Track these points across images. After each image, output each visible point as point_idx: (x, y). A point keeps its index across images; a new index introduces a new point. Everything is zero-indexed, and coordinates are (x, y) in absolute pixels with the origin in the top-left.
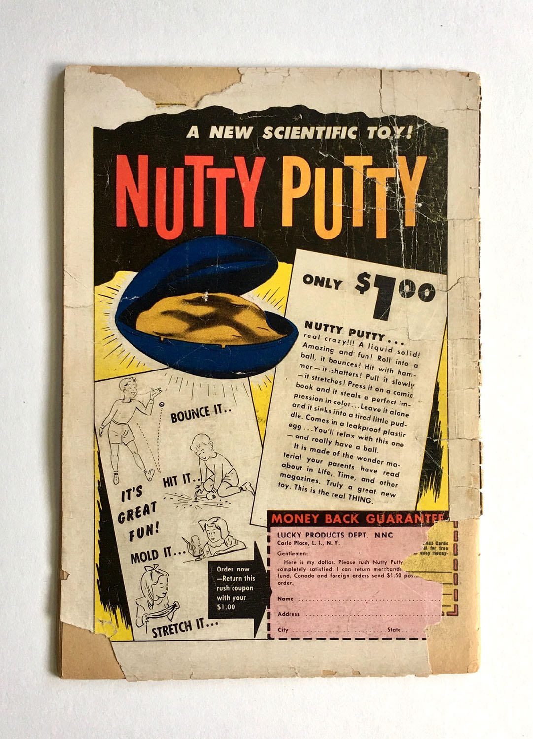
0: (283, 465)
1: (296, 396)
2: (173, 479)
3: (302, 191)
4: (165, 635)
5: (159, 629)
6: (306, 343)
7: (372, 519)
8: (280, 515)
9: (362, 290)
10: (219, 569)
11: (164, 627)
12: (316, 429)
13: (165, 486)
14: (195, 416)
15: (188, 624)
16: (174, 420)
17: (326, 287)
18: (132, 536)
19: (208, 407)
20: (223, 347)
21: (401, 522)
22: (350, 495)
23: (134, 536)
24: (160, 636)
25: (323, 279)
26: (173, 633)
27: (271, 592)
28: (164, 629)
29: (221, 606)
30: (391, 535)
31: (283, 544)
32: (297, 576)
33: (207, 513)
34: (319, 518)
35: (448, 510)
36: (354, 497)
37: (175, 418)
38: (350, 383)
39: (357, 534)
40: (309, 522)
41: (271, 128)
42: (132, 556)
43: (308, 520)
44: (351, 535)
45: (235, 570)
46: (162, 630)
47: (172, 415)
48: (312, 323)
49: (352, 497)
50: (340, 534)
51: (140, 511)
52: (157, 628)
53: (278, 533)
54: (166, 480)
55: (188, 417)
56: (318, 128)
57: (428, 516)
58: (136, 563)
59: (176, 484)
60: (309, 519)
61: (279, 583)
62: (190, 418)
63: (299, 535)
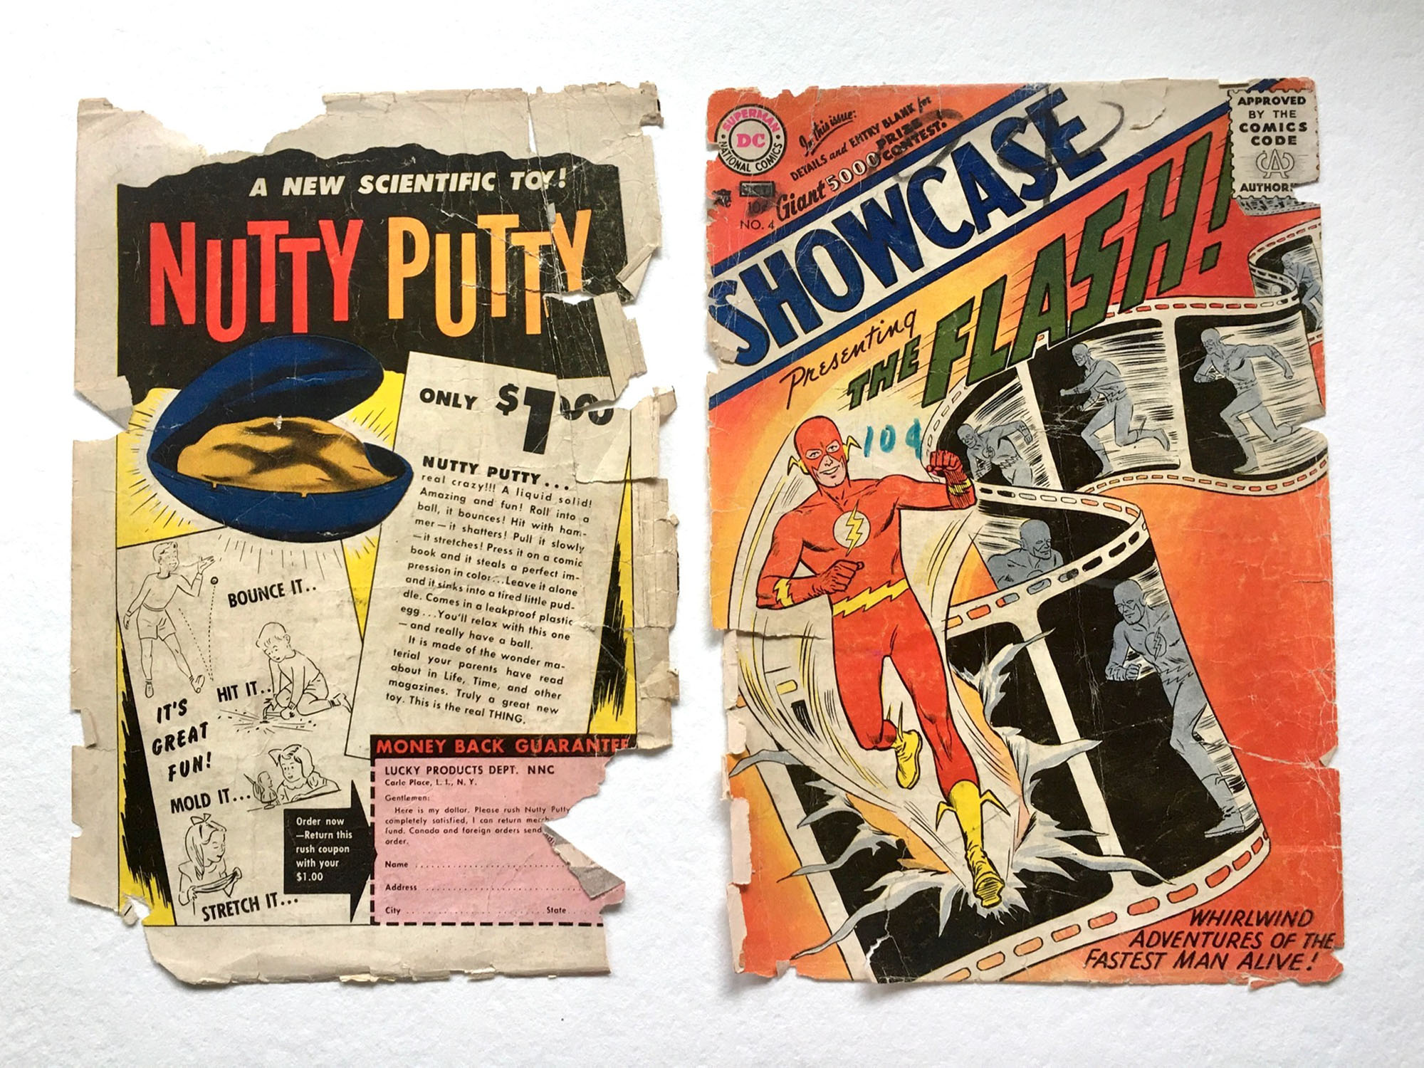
0: (393, 668)
1: (410, 566)
2: (232, 690)
3: (417, 268)
4: (220, 917)
5: (212, 907)
6: (424, 489)
7: (523, 746)
8: (388, 742)
9: (506, 410)
10: (300, 821)
11: (219, 905)
12: (441, 614)
13: (220, 700)
14: (263, 597)
15: (254, 901)
16: (233, 603)
17: (453, 406)
18: (172, 773)
19: (281, 584)
20: (304, 495)
21: (567, 751)
22: (492, 711)
23: (175, 773)
24: (214, 918)
25: (449, 394)
26: (233, 914)
27: (376, 855)
28: (219, 908)
29: (302, 876)
30: (551, 770)
31: (393, 783)
32: (413, 831)
33: (281, 739)
34: (447, 746)
35: (635, 733)
36: (496, 715)
37: (234, 600)
38: (490, 546)
39: (502, 768)
40: (432, 751)
41: (371, 178)
42: (173, 802)
43: (431, 749)
44: (493, 769)
45: (323, 822)
46: (216, 909)
47: (230, 595)
48: (433, 458)
49: (494, 714)
50: (477, 768)
51: (184, 737)
52: (210, 907)
53: (386, 768)
54: (222, 691)
55: (253, 598)
56: (438, 176)
57: (606, 741)
58: (178, 811)
59: (236, 697)
60: (431, 746)
61: (388, 842)
62: (256, 600)
63: (417, 770)
